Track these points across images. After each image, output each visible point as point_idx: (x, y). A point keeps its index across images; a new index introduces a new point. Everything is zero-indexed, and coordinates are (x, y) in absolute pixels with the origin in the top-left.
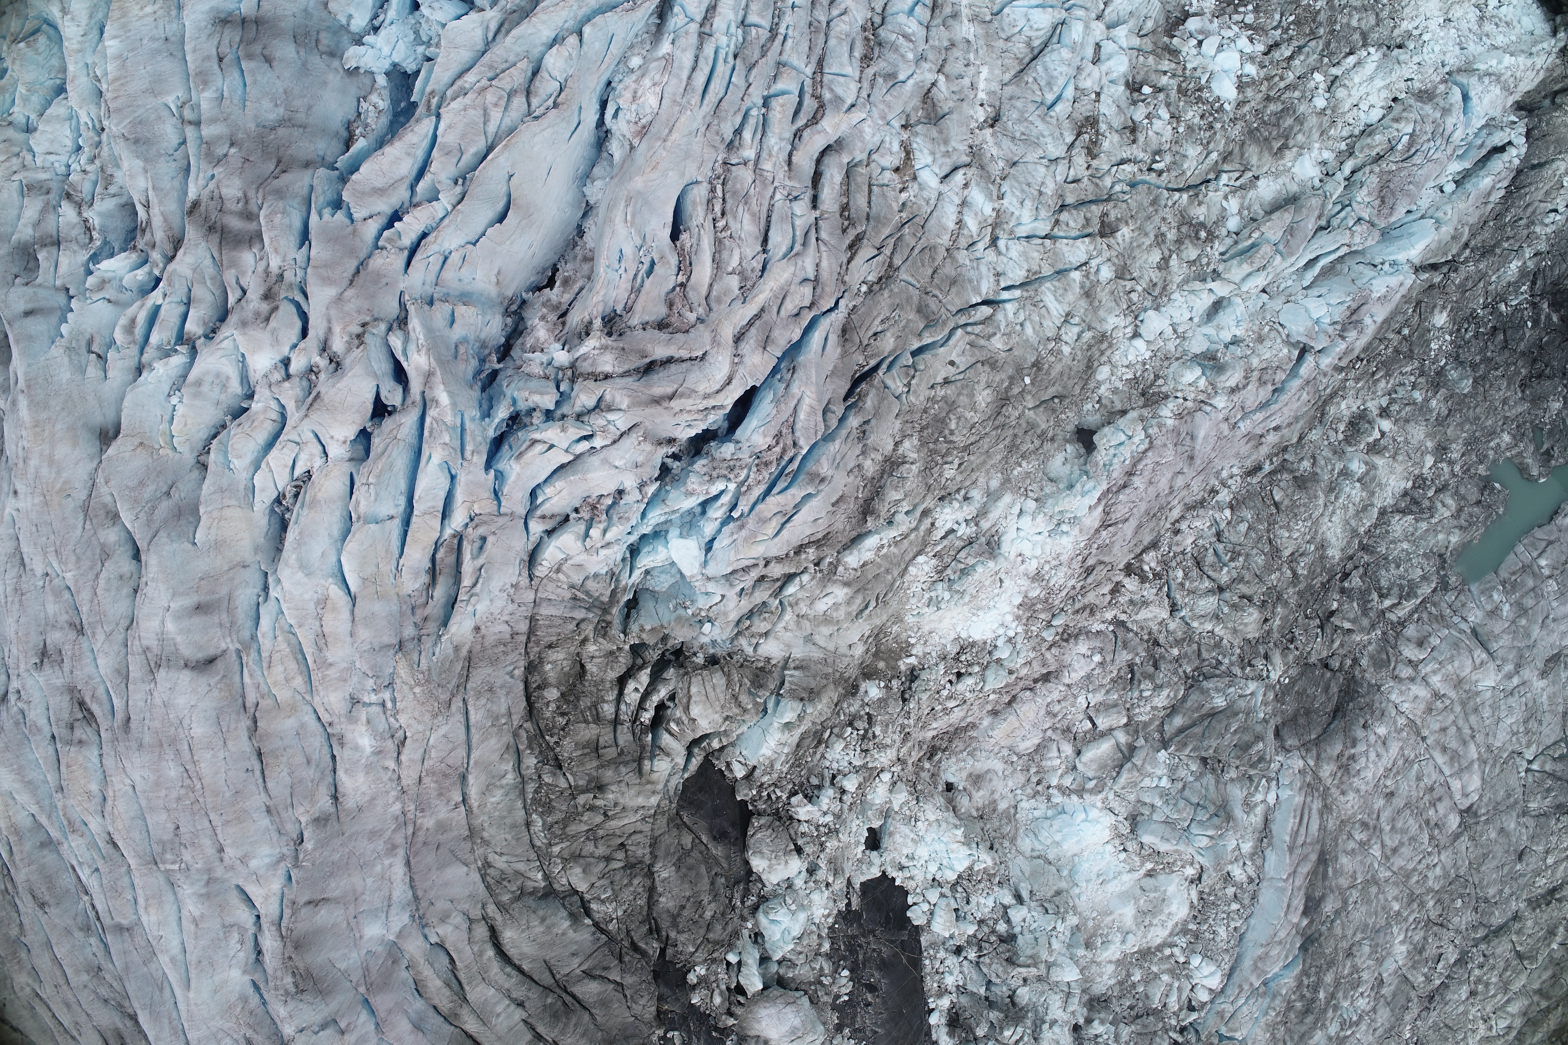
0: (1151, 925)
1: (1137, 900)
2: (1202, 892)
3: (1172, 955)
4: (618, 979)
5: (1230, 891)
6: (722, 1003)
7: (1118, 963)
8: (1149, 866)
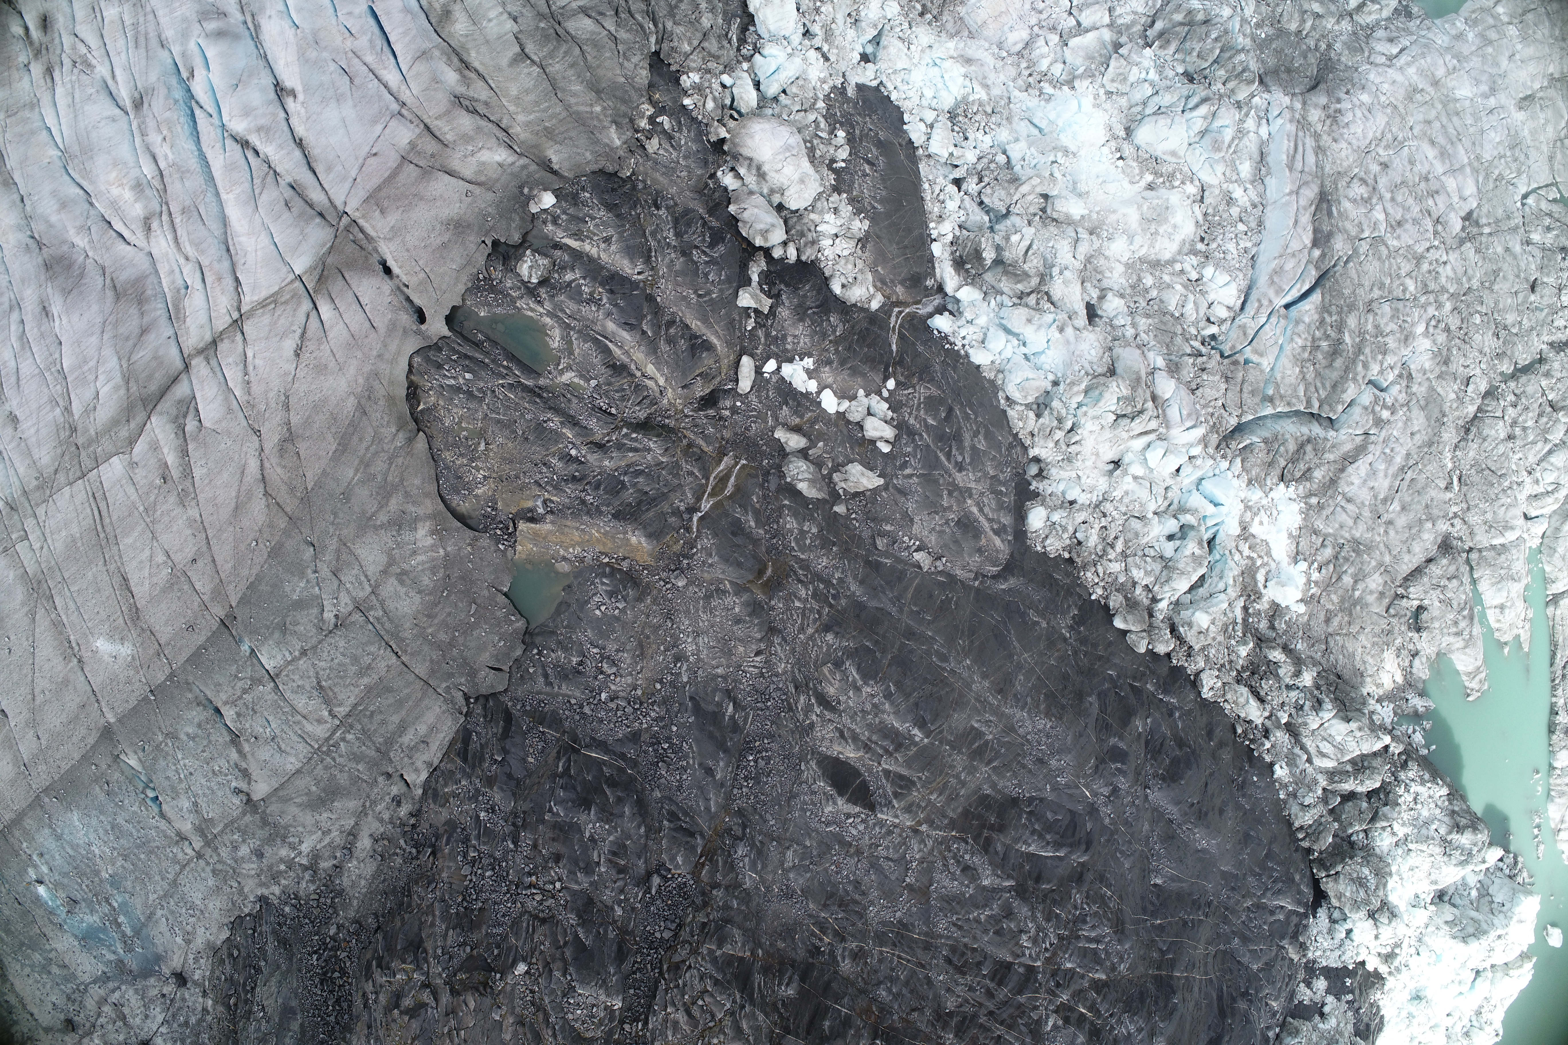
0: (1156, 233)
1: (1140, 207)
2: (1205, 214)
3: (1182, 271)
4: (612, 29)
5: (1235, 211)
6: (715, 109)
7: (1128, 266)
8: (1149, 178)
